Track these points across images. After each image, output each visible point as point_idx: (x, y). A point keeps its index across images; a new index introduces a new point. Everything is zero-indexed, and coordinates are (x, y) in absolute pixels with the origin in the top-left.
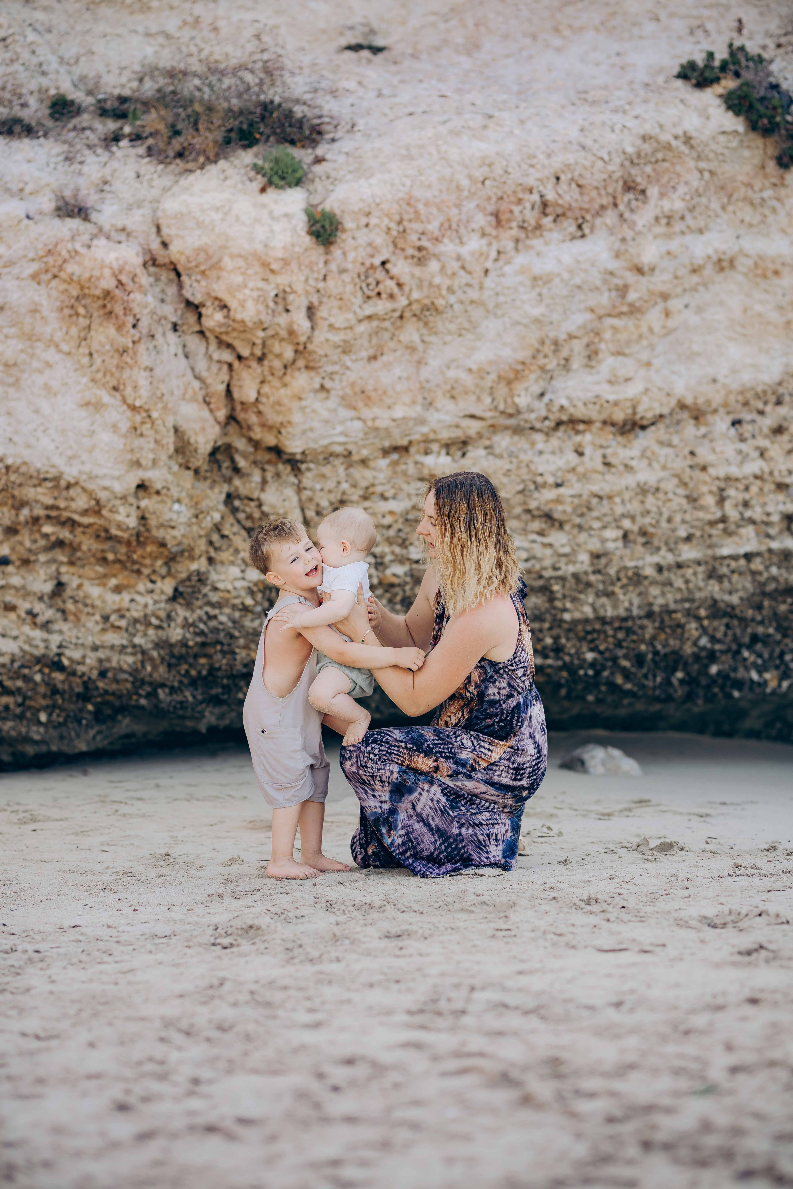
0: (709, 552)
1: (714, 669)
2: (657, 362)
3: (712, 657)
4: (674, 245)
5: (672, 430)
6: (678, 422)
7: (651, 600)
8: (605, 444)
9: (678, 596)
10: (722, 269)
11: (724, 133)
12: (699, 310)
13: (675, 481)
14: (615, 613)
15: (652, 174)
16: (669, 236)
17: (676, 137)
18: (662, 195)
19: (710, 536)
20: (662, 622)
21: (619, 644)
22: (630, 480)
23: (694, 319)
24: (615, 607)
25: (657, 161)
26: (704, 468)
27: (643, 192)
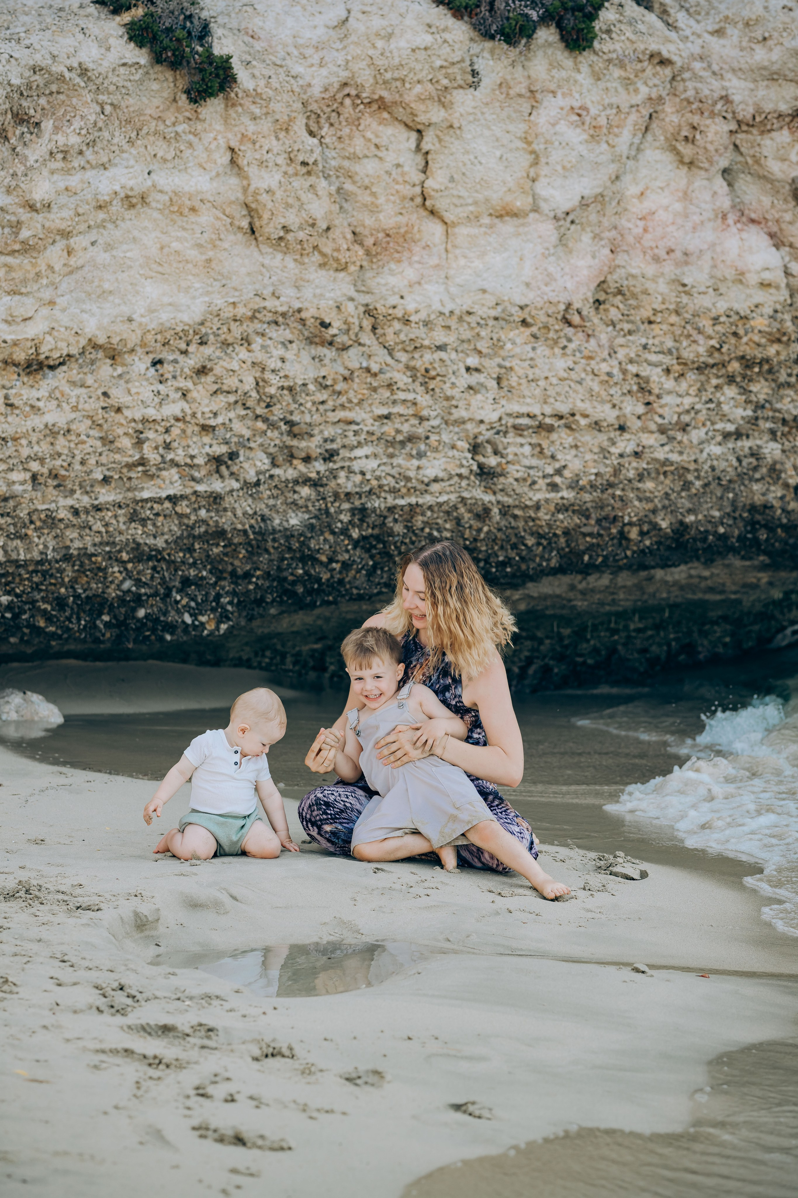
0: (130, 495)
1: (141, 613)
2: (61, 302)
3: (139, 600)
4: (74, 181)
5: (85, 370)
6: (93, 362)
7: (68, 543)
8: (8, 385)
9: (97, 540)
10: (132, 206)
11: (124, 65)
12: (109, 247)
13: (89, 422)
14: (28, 557)
15: (47, 107)
16: (68, 172)
17: (70, 69)
18: (57, 129)
19: (130, 479)
20: (82, 565)
21: (36, 587)
22: (37, 422)
23: (103, 257)
24: (28, 550)
25: (51, 93)
26: (119, 410)
27: (37, 124)
